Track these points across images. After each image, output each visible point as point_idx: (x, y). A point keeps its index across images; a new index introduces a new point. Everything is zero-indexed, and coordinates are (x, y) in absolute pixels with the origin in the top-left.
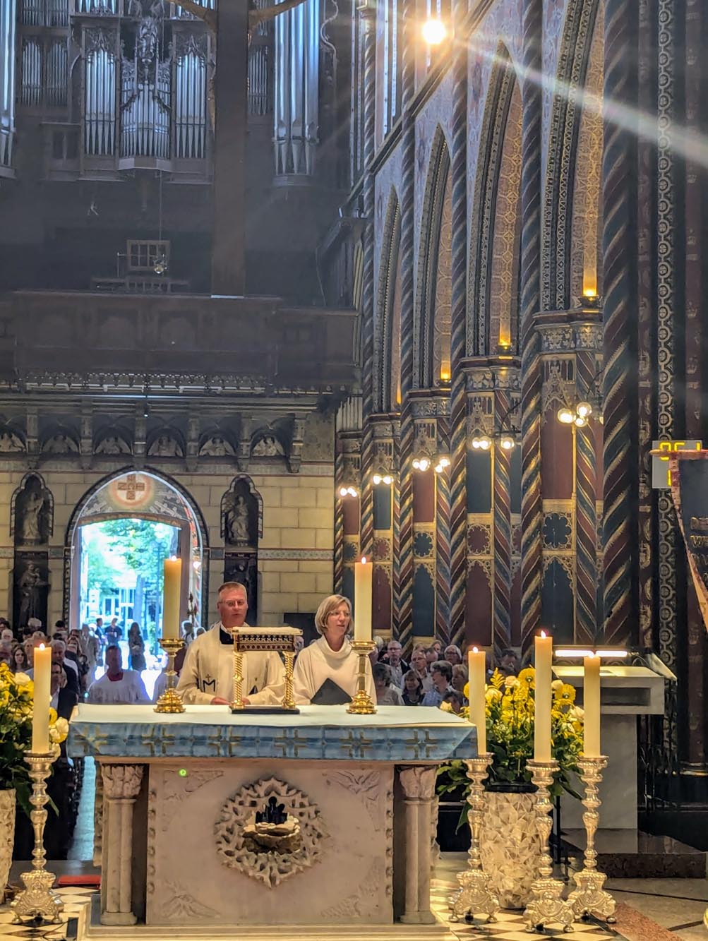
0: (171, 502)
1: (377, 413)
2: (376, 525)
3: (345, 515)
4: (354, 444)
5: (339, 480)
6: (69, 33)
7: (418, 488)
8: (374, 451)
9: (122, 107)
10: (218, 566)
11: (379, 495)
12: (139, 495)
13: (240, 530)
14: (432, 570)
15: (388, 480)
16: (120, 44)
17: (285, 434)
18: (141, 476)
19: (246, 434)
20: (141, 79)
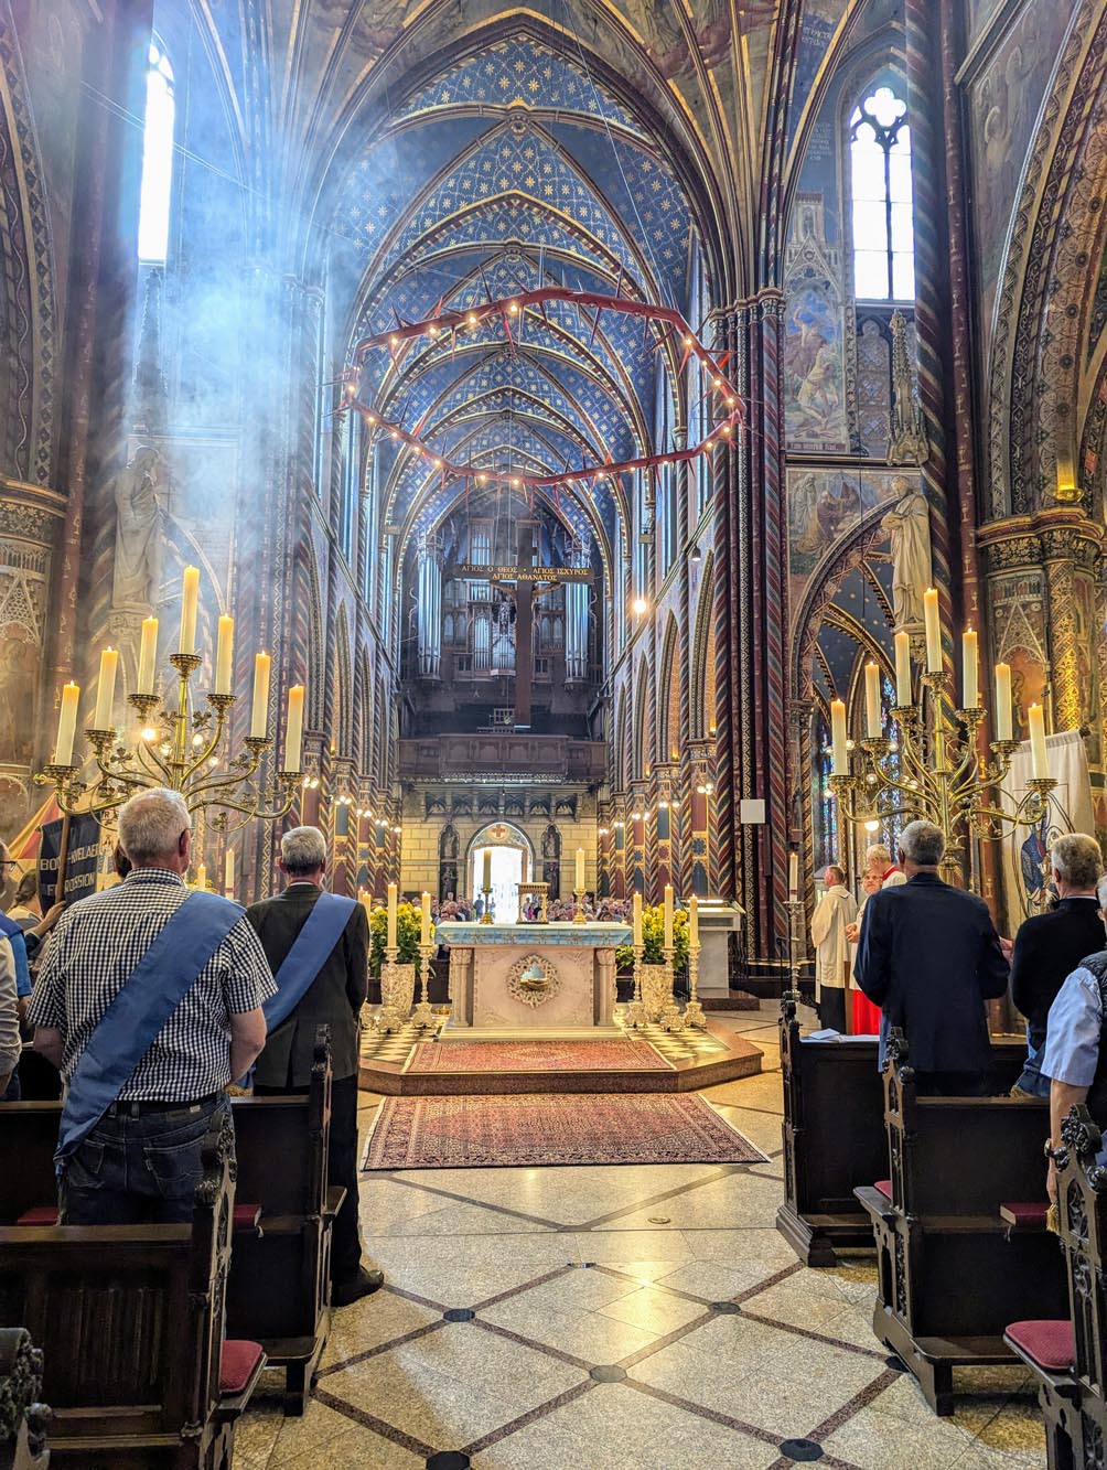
0: (518, 838)
1: (616, 793)
2: (616, 848)
3: (602, 844)
4: (606, 808)
5: (599, 825)
6: (466, 610)
7: (636, 828)
8: (615, 810)
9: (492, 646)
10: (540, 869)
11: (618, 833)
12: (502, 834)
13: (551, 852)
14: (643, 869)
15: (622, 825)
16: (491, 615)
17: (572, 804)
18: (503, 825)
19: (553, 803)
20: (501, 632)
